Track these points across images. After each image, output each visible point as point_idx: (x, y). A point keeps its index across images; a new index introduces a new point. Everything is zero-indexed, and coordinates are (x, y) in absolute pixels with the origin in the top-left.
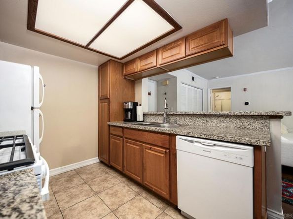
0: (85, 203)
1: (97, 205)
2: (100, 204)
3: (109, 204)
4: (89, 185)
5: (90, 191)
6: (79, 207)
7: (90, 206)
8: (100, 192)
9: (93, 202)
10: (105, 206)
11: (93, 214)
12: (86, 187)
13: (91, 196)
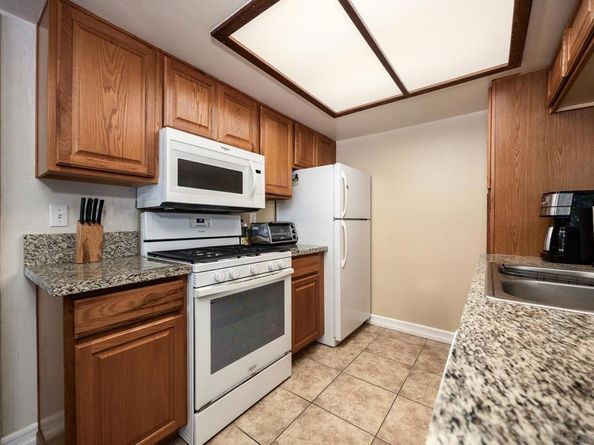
0: (369, 388)
1: (376, 406)
2: (381, 410)
3: (390, 423)
4: (410, 375)
5: (399, 382)
6: (359, 385)
7: (367, 397)
8: (407, 397)
9: (379, 398)
10: (379, 420)
11: (354, 409)
12: (402, 374)
13: (389, 389)
